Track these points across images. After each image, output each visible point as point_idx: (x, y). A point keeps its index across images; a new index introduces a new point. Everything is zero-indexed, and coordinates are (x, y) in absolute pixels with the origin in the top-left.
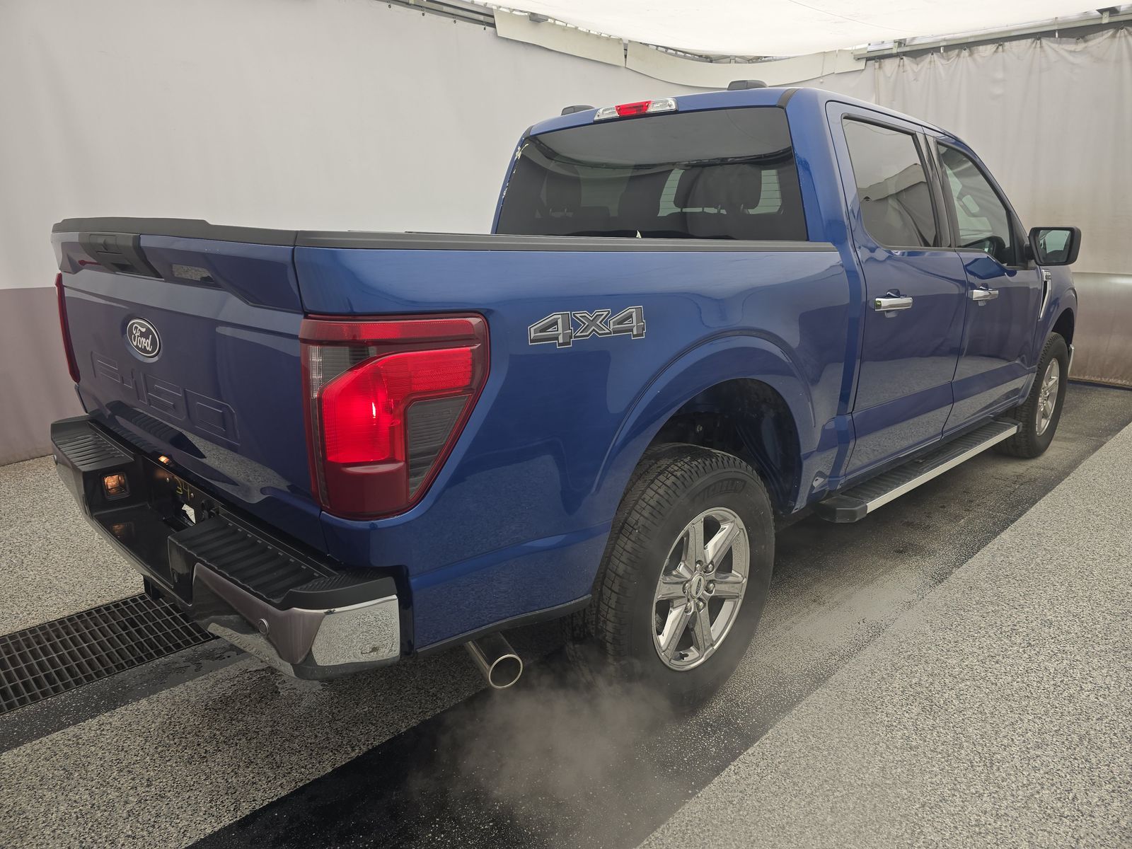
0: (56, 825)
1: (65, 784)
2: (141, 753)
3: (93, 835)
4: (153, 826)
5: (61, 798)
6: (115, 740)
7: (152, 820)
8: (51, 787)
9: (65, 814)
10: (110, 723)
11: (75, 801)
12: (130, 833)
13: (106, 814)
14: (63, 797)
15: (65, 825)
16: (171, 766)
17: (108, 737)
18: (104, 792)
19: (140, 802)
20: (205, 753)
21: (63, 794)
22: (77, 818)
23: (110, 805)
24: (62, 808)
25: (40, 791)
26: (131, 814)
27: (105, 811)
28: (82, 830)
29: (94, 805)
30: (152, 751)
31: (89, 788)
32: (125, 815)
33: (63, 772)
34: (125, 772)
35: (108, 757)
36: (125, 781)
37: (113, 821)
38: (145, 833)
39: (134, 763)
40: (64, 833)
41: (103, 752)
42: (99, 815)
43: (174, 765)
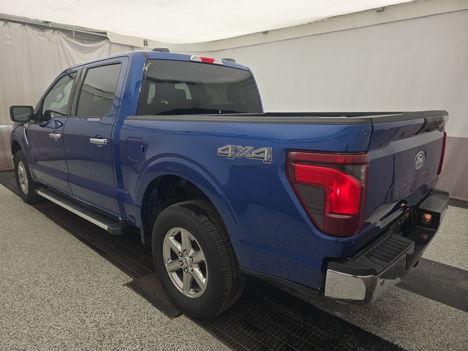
0: (466, 336)
1: (453, 343)
2: (421, 329)
3: (459, 325)
4: (443, 312)
5: (458, 341)
6: (422, 341)
7: (441, 313)
8: (458, 347)
9: (461, 336)
10: (416, 347)
11: (455, 336)
12: (450, 316)
13: (450, 325)
14: (457, 340)
15: (464, 333)
16: (418, 319)
17: (423, 344)
18: (444, 331)
19: (438, 320)
20: (406, 313)
21: (456, 342)
22: (459, 332)
23: (446, 326)
24: (460, 338)
25: (462, 349)
26: (444, 319)
27: (450, 326)
28: (461, 328)
29: (451, 331)
30: (417, 327)
31: (447, 336)
32: (446, 321)
33: (449, 348)
34: (432, 329)
35: (431, 338)
36: (435, 328)
37: (451, 322)
38: (446, 313)
39: (427, 329)
40: (466, 332)
41: (431, 341)
42: (452, 327)
43: (417, 318)
